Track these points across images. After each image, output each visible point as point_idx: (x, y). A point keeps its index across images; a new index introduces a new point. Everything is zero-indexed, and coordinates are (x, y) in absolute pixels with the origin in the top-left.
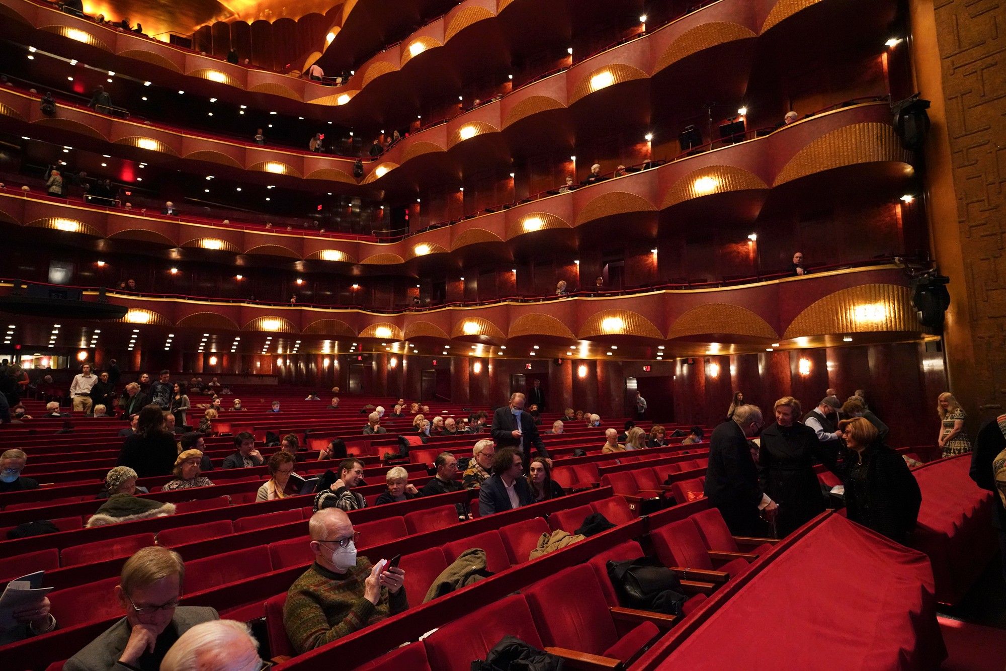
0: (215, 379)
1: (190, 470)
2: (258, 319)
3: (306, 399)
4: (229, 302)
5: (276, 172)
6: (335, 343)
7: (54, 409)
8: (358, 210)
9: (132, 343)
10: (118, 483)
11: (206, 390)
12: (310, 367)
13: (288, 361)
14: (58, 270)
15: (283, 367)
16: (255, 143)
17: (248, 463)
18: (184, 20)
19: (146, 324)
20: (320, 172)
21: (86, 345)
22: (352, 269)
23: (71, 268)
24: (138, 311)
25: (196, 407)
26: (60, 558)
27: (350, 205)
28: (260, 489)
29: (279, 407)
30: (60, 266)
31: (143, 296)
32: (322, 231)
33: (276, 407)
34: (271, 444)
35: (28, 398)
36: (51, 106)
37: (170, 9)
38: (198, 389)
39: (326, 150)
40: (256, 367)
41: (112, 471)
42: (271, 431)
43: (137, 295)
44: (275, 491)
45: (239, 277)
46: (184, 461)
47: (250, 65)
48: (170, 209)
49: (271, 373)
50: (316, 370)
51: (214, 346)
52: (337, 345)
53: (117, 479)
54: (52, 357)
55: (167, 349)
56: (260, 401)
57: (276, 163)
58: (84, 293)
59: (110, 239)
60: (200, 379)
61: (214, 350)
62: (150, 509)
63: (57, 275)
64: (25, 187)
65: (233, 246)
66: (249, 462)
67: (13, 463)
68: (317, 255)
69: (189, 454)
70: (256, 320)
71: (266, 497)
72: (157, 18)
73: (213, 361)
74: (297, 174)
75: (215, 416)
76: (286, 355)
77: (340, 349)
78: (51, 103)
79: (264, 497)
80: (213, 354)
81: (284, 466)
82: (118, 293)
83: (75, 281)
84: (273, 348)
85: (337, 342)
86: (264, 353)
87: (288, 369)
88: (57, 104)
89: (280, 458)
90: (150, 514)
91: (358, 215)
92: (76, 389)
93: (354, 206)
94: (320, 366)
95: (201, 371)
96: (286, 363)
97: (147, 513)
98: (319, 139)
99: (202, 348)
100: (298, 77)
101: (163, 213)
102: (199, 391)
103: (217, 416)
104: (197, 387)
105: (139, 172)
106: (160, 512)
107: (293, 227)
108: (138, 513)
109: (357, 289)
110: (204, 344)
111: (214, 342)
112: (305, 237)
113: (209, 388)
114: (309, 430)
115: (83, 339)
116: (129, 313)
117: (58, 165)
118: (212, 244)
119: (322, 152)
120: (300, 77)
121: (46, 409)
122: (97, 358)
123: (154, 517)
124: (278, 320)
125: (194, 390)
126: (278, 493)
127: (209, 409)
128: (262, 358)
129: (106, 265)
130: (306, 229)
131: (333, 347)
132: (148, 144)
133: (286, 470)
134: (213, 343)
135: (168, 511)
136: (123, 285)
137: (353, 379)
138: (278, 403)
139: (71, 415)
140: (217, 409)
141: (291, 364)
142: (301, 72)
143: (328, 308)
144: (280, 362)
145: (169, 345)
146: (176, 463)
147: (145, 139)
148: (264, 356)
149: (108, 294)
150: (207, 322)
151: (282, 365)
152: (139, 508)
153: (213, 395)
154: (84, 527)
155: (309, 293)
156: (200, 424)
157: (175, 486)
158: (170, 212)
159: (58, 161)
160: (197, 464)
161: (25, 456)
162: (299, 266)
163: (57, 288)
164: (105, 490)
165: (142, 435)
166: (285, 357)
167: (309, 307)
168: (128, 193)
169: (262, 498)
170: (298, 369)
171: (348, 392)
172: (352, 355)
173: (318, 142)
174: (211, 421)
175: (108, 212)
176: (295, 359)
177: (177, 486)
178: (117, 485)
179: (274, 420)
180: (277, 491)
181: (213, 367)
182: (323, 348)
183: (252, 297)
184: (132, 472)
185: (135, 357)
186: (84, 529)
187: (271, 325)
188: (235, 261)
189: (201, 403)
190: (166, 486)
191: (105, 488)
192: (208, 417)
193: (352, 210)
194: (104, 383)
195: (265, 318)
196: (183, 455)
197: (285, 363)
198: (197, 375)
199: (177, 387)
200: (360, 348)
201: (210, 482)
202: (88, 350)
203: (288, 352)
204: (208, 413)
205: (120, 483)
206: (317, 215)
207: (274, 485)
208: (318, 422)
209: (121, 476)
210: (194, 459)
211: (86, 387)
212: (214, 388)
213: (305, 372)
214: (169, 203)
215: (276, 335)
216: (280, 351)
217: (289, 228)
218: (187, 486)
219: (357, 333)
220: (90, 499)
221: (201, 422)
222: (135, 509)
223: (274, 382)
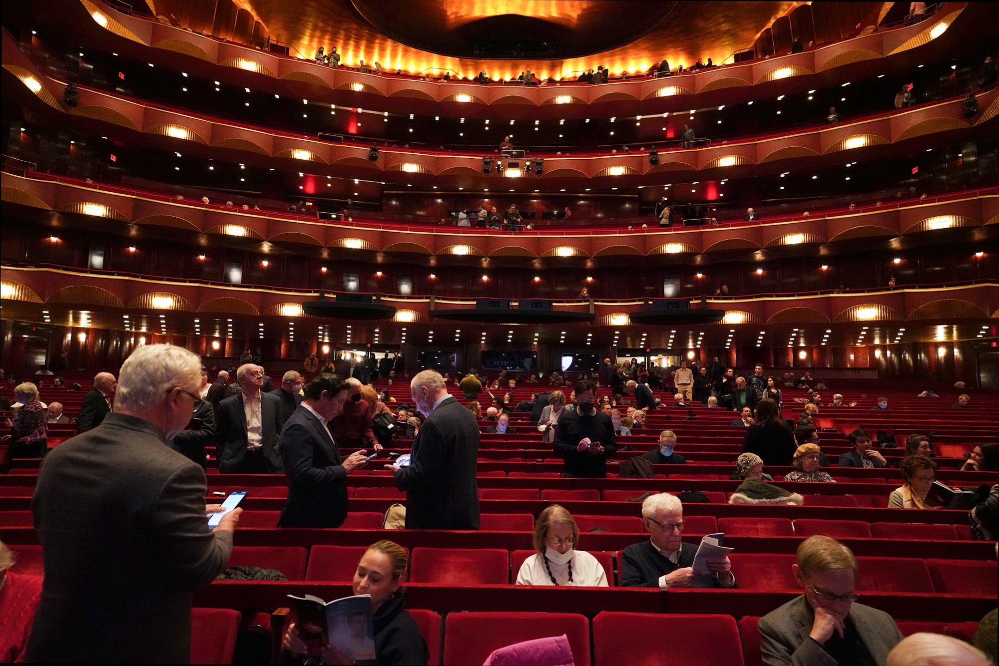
0: (807, 374)
1: (811, 464)
2: (851, 309)
3: (919, 396)
4: (816, 294)
5: (857, 147)
6: (953, 327)
7: (680, 400)
8: (973, 159)
9: (728, 342)
10: (748, 467)
11: (801, 385)
12: (919, 358)
13: (888, 352)
14: (669, 286)
15: (882, 359)
16: (830, 124)
17: (867, 464)
18: (746, 35)
19: (740, 324)
20: (915, 128)
21: (693, 346)
22: (973, 234)
23: (678, 282)
24: (733, 313)
25: (793, 401)
26: (718, 525)
27: (960, 155)
28: (892, 494)
29: (886, 404)
30: (670, 283)
31: (736, 299)
32: (924, 196)
33: (883, 404)
34: (885, 444)
35: (658, 390)
36: (655, 156)
37: (732, 32)
38: (792, 384)
39: (918, 100)
40: (850, 360)
41: (741, 456)
42: (883, 430)
43: (731, 299)
44: (912, 500)
45: (825, 267)
46: (803, 455)
47: (815, 46)
48: (751, 215)
49: (868, 367)
50: (927, 361)
51: (802, 340)
52: (956, 330)
53: (747, 464)
54: (669, 357)
55: (758, 345)
56: (861, 397)
57: (855, 137)
58: (691, 302)
59: (706, 253)
60: (792, 374)
61: (802, 345)
62: (780, 496)
63: (669, 290)
64: (645, 225)
65: (816, 237)
66: (868, 462)
67: (669, 441)
68: (920, 226)
69: (807, 448)
70: (848, 310)
71: (901, 503)
72: (723, 45)
73: (803, 355)
74: (883, 141)
75: (815, 411)
76: (886, 345)
77: (960, 334)
78: (655, 154)
79: (899, 503)
80: (802, 348)
81: (921, 472)
82: (715, 299)
83: (682, 293)
84: (869, 338)
85: (955, 326)
86: (858, 345)
87: (889, 361)
88: (659, 153)
89: (915, 463)
90: (780, 501)
91: (974, 164)
92: (678, 381)
93: (967, 155)
94: (933, 356)
95: (792, 366)
96: (887, 354)
97: (777, 500)
98: (906, 92)
99: (792, 343)
100: (872, 33)
101: (746, 220)
102: (793, 386)
103: (817, 410)
104: (791, 382)
105: (720, 189)
106: (790, 501)
107: (884, 201)
108: (769, 498)
109: (983, 257)
110: (793, 339)
111: (802, 337)
112: (900, 209)
113: (803, 383)
114: (933, 433)
115: (690, 341)
116: (726, 315)
117: (663, 201)
118: (794, 239)
119: (912, 104)
120: (875, 31)
121: (674, 400)
122: (702, 356)
123: (784, 505)
124: (874, 308)
125: (787, 384)
126: (917, 503)
127: (808, 403)
128: (856, 350)
129: (704, 276)
130: (900, 199)
131: (949, 333)
132: (728, 161)
133: (925, 478)
134: (800, 337)
135: (796, 501)
136: (719, 291)
137: (984, 371)
138: (885, 400)
139: (692, 405)
140: (817, 404)
141: (893, 356)
142: (876, 25)
143: (941, 286)
144: (878, 354)
145: (760, 342)
146: (795, 455)
147: (725, 157)
148: (859, 347)
149: (708, 301)
150: (795, 318)
151: (881, 356)
152: (770, 493)
153: (808, 390)
154: (727, 503)
155: (911, 272)
156: (801, 418)
157: (796, 477)
158: (751, 217)
159: (662, 198)
160: (817, 459)
161: (675, 437)
162: (895, 243)
163: (671, 302)
164: (737, 472)
165: (761, 425)
166: (884, 348)
167: (914, 288)
168: (715, 210)
169: (896, 504)
170: (902, 361)
171: (978, 387)
172: (981, 340)
173: (906, 95)
174: (812, 415)
175: (702, 230)
176: (898, 350)
177: (798, 477)
178: (748, 469)
179: (882, 418)
180: (915, 500)
181: (802, 361)
182: (937, 335)
183: (841, 286)
184: (759, 460)
185: (731, 354)
186: (727, 504)
187: (867, 313)
188: (819, 251)
189: (798, 397)
190: (788, 476)
191: (737, 470)
192: (808, 412)
193: (963, 161)
194: (703, 376)
195: (859, 306)
196: (802, 448)
197: (884, 354)
198: (788, 369)
199: (770, 381)
200: (994, 332)
201: (830, 478)
202: (696, 351)
203: (888, 342)
204: (808, 407)
205: (750, 467)
206: (912, 180)
207: (910, 492)
208: (944, 423)
209: (750, 461)
210: (814, 454)
211: (684, 379)
212: (807, 382)
213: (912, 364)
214: (750, 210)
215: (871, 324)
216: (877, 341)
217: (878, 203)
218: (808, 478)
219: (989, 313)
220: (725, 479)
221: (801, 416)
222: (767, 494)
223: (873, 375)
